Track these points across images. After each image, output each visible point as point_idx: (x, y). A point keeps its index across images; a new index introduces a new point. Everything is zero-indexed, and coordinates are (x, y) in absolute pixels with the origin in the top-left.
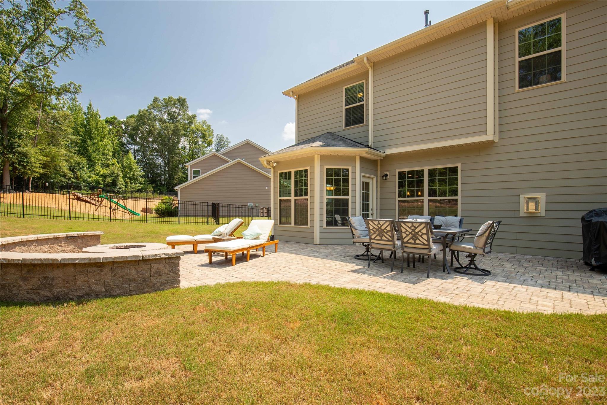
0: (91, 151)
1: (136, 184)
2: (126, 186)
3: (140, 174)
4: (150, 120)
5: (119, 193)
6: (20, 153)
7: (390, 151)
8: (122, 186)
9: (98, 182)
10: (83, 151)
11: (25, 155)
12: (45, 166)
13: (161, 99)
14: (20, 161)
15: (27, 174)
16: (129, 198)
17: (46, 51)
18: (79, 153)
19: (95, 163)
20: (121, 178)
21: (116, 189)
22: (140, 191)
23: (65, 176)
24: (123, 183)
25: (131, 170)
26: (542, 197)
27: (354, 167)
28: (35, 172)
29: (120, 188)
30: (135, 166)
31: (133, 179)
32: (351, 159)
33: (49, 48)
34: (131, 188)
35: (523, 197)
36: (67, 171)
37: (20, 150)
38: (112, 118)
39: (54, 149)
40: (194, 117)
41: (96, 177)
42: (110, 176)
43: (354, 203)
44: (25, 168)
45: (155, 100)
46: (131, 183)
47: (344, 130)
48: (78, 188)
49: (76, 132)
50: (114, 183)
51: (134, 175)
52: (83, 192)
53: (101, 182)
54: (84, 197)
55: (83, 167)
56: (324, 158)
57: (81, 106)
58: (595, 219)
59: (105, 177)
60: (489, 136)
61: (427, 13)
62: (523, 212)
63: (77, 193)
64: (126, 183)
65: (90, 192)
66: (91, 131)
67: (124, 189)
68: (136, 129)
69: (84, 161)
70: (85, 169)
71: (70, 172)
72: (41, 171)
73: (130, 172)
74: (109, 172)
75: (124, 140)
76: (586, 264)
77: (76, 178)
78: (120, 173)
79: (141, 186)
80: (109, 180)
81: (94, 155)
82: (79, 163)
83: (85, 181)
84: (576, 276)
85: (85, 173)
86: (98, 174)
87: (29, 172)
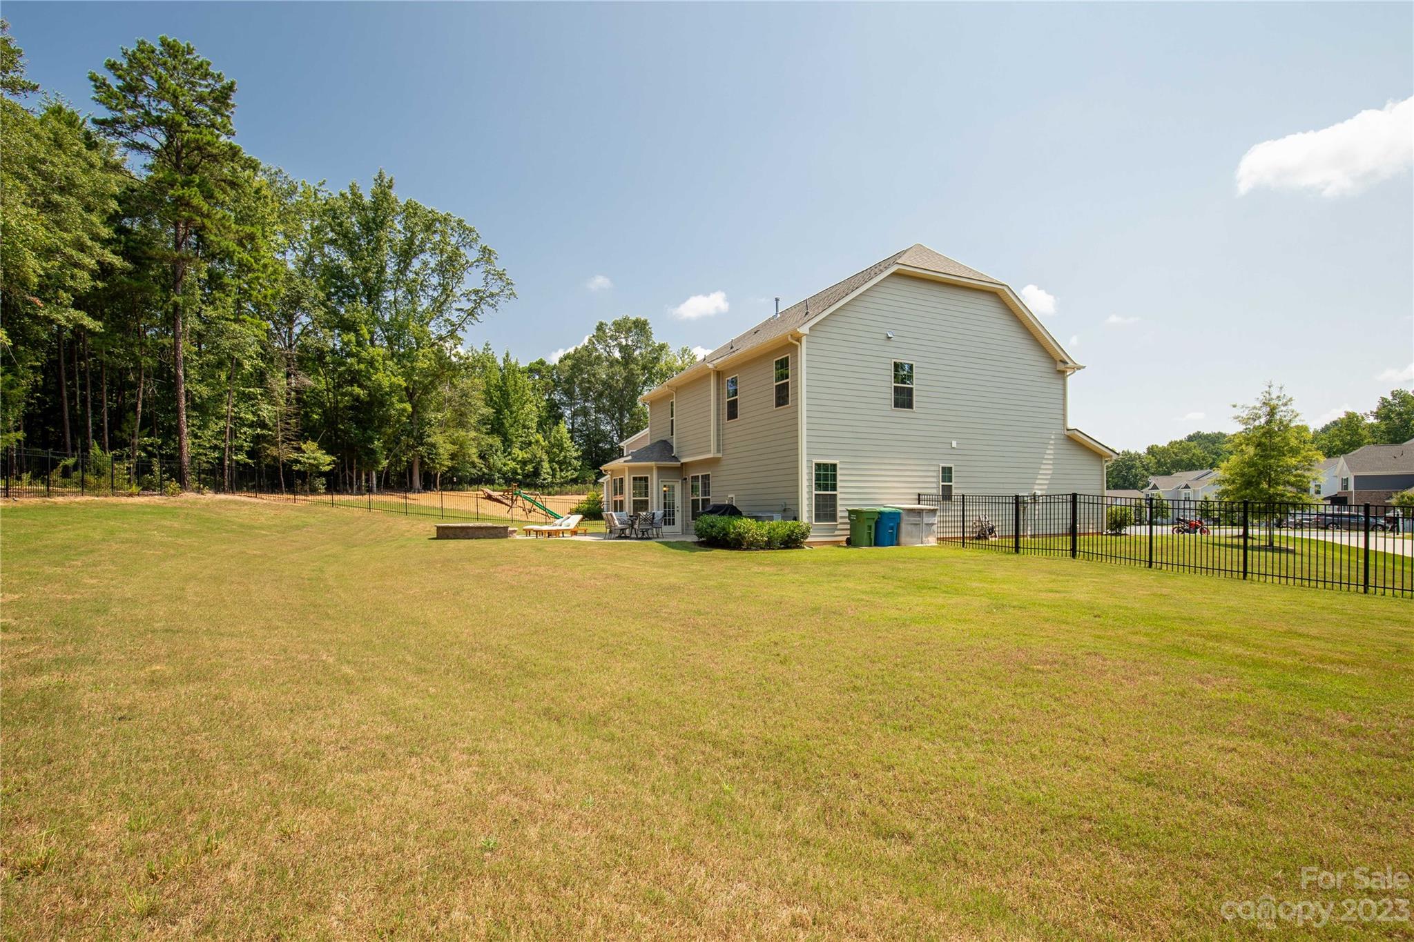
0: (507, 425)
1: (567, 471)
2: (554, 476)
3: (575, 455)
4: (591, 364)
5: (543, 486)
6: (428, 444)
8: (547, 476)
9: (515, 472)
10: (497, 427)
11: (433, 446)
12: (453, 456)
13: (610, 324)
14: (429, 454)
15: (435, 468)
16: (557, 493)
17: (454, 317)
18: (491, 432)
19: (512, 442)
20: (546, 465)
21: (539, 481)
22: (575, 481)
23: (475, 467)
24: (549, 470)
25: (562, 449)
27: (652, 475)
28: (443, 465)
29: (544, 479)
30: (568, 443)
31: (564, 464)
32: (650, 469)
33: (457, 313)
34: (562, 477)
35: (729, 497)
36: (477, 460)
37: (430, 440)
38: (537, 363)
39: (462, 433)
40: (662, 347)
41: (512, 464)
42: (531, 461)
43: (652, 502)
44: (434, 462)
45: (600, 328)
46: (561, 470)
48: (490, 482)
49: (489, 402)
50: (536, 473)
51: (565, 457)
52: (496, 487)
53: (519, 471)
54: (496, 494)
55: (497, 451)
56: (631, 469)
57: (495, 355)
59: (524, 463)
60: (713, 454)
61: (777, 300)
63: (488, 490)
64: (553, 470)
65: (505, 487)
66: (508, 395)
67: (550, 480)
68: (570, 381)
69: (496, 441)
70: (499, 453)
71: (481, 461)
72: (449, 463)
73: (561, 452)
74: (530, 456)
75: (556, 397)
77: (488, 467)
78: (545, 457)
79: (576, 474)
80: (530, 468)
81: (512, 430)
82: (491, 446)
83: (500, 471)
85: (498, 460)
86: (514, 460)
87: (438, 466)
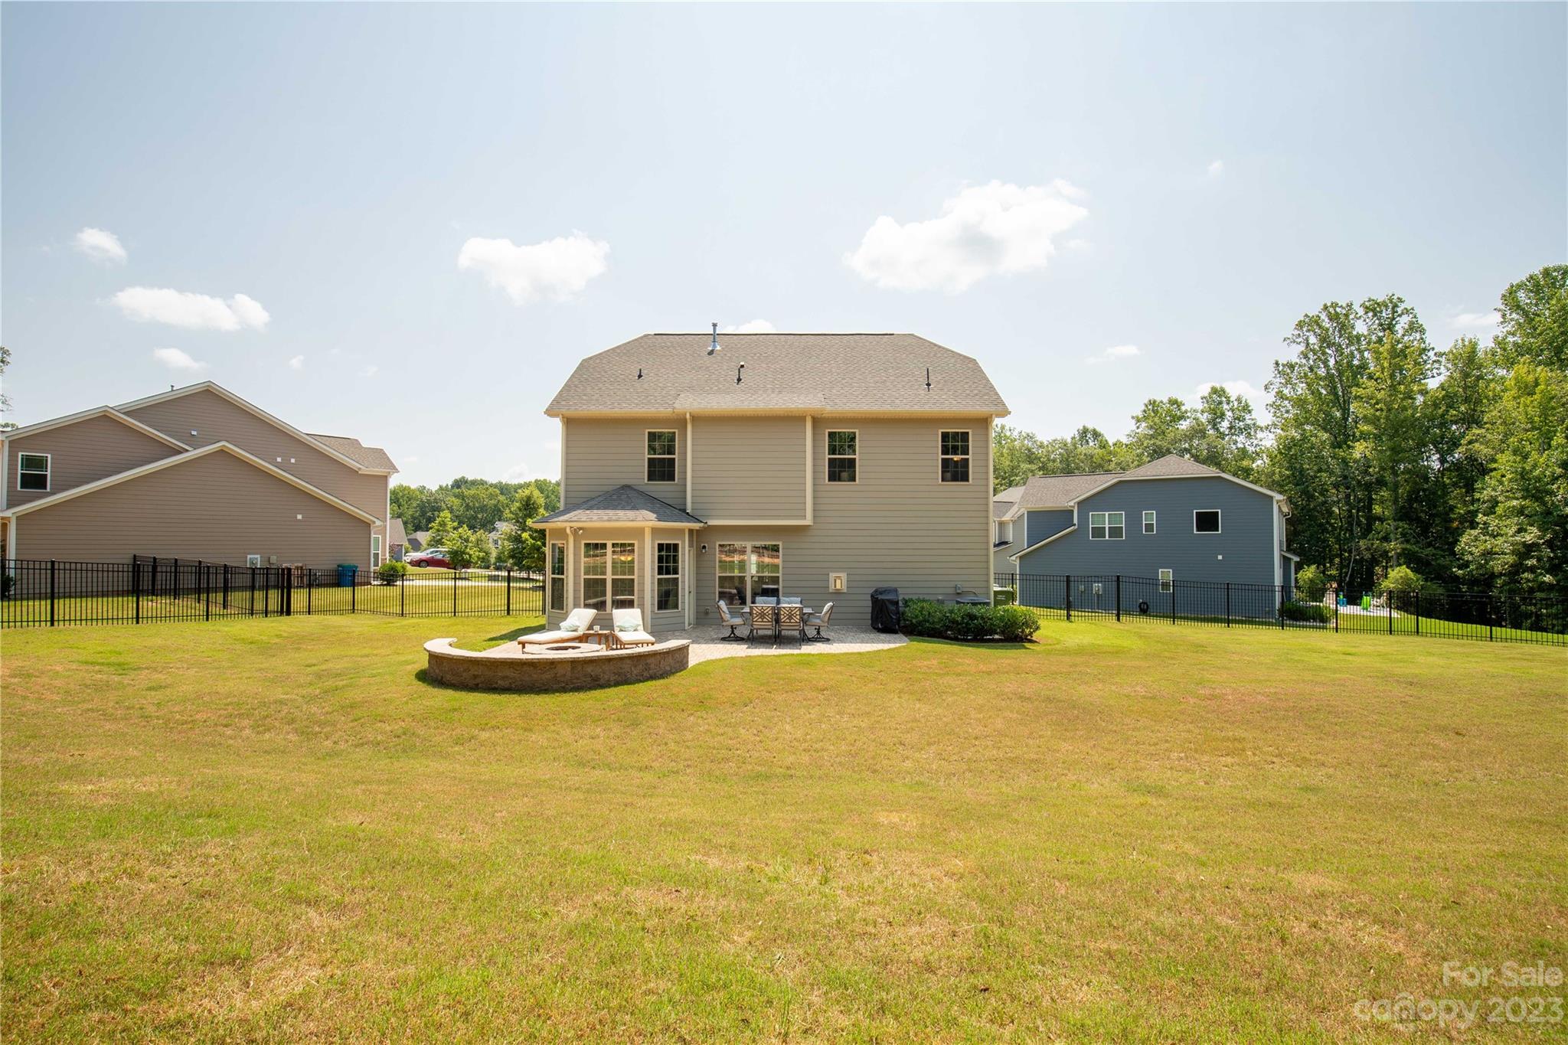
7: (712, 522)
26: (844, 575)
27: (683, 542)
32: (680, 532)
35: (832, 575)
43: (683, 582)
47: (646, 484)
56: (655, 532)
58: (880, 597)
60: (808, 521)
62: (832, 588)
76: (874, 628)
84: (872, 636)
